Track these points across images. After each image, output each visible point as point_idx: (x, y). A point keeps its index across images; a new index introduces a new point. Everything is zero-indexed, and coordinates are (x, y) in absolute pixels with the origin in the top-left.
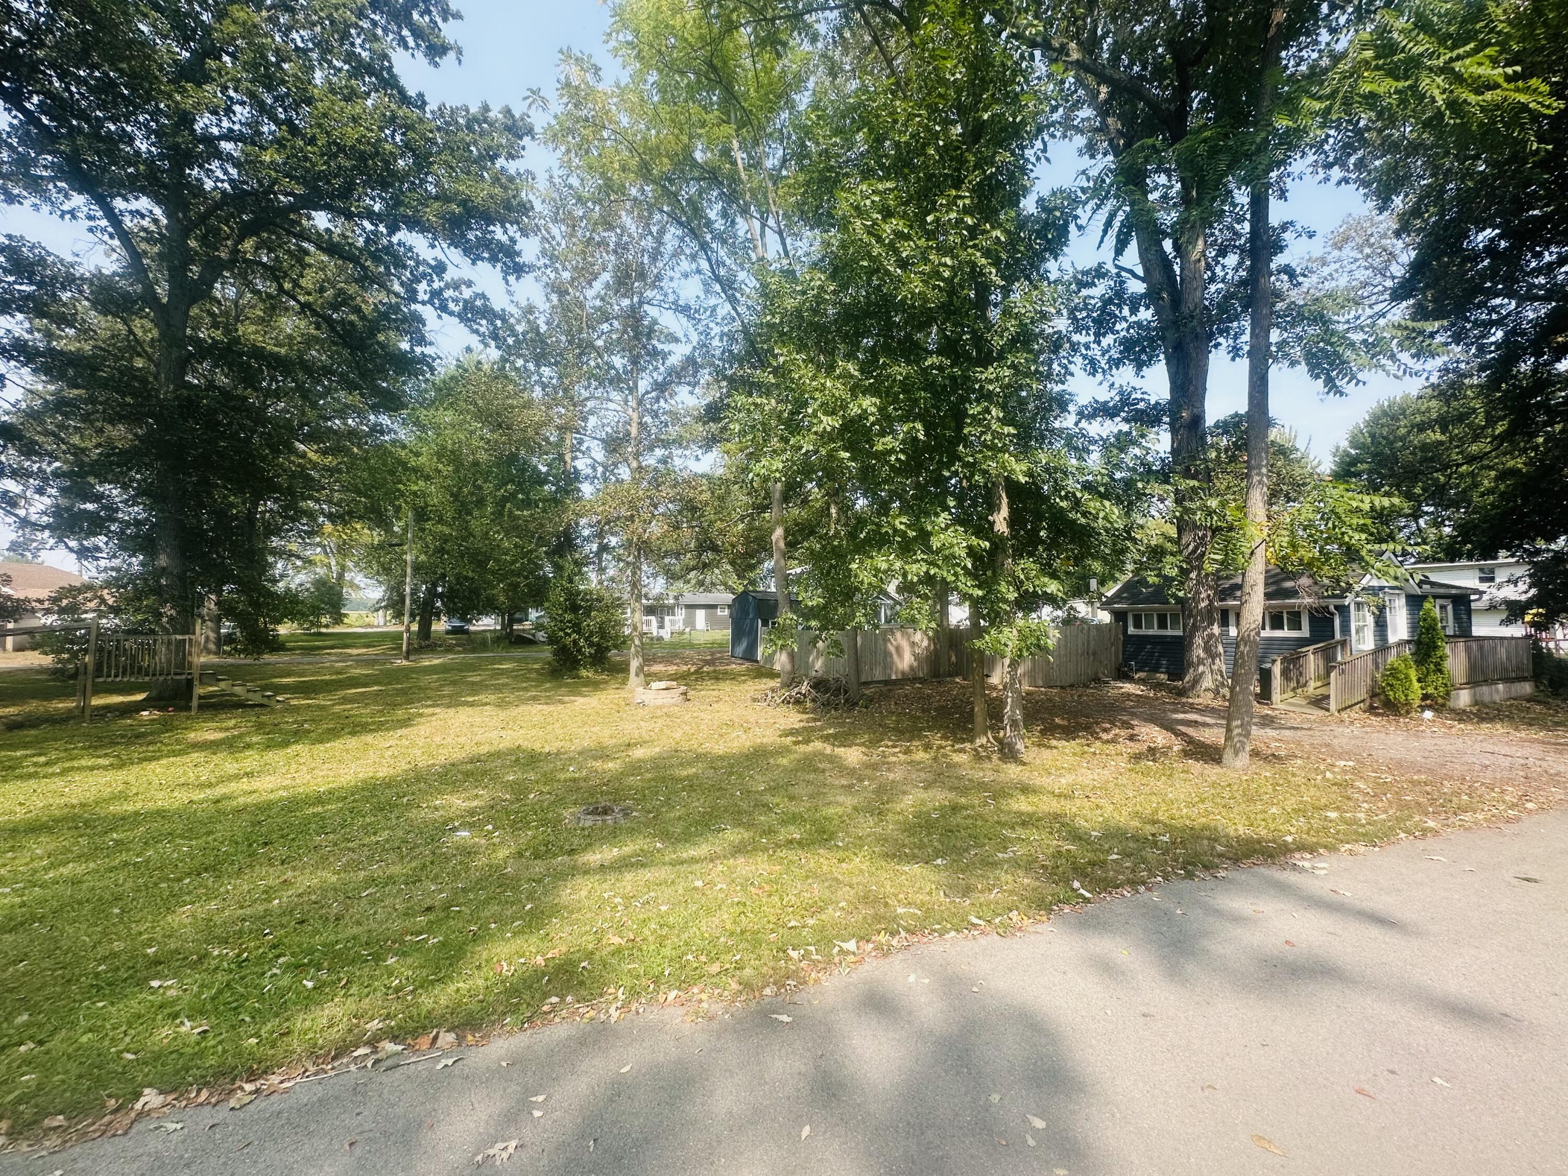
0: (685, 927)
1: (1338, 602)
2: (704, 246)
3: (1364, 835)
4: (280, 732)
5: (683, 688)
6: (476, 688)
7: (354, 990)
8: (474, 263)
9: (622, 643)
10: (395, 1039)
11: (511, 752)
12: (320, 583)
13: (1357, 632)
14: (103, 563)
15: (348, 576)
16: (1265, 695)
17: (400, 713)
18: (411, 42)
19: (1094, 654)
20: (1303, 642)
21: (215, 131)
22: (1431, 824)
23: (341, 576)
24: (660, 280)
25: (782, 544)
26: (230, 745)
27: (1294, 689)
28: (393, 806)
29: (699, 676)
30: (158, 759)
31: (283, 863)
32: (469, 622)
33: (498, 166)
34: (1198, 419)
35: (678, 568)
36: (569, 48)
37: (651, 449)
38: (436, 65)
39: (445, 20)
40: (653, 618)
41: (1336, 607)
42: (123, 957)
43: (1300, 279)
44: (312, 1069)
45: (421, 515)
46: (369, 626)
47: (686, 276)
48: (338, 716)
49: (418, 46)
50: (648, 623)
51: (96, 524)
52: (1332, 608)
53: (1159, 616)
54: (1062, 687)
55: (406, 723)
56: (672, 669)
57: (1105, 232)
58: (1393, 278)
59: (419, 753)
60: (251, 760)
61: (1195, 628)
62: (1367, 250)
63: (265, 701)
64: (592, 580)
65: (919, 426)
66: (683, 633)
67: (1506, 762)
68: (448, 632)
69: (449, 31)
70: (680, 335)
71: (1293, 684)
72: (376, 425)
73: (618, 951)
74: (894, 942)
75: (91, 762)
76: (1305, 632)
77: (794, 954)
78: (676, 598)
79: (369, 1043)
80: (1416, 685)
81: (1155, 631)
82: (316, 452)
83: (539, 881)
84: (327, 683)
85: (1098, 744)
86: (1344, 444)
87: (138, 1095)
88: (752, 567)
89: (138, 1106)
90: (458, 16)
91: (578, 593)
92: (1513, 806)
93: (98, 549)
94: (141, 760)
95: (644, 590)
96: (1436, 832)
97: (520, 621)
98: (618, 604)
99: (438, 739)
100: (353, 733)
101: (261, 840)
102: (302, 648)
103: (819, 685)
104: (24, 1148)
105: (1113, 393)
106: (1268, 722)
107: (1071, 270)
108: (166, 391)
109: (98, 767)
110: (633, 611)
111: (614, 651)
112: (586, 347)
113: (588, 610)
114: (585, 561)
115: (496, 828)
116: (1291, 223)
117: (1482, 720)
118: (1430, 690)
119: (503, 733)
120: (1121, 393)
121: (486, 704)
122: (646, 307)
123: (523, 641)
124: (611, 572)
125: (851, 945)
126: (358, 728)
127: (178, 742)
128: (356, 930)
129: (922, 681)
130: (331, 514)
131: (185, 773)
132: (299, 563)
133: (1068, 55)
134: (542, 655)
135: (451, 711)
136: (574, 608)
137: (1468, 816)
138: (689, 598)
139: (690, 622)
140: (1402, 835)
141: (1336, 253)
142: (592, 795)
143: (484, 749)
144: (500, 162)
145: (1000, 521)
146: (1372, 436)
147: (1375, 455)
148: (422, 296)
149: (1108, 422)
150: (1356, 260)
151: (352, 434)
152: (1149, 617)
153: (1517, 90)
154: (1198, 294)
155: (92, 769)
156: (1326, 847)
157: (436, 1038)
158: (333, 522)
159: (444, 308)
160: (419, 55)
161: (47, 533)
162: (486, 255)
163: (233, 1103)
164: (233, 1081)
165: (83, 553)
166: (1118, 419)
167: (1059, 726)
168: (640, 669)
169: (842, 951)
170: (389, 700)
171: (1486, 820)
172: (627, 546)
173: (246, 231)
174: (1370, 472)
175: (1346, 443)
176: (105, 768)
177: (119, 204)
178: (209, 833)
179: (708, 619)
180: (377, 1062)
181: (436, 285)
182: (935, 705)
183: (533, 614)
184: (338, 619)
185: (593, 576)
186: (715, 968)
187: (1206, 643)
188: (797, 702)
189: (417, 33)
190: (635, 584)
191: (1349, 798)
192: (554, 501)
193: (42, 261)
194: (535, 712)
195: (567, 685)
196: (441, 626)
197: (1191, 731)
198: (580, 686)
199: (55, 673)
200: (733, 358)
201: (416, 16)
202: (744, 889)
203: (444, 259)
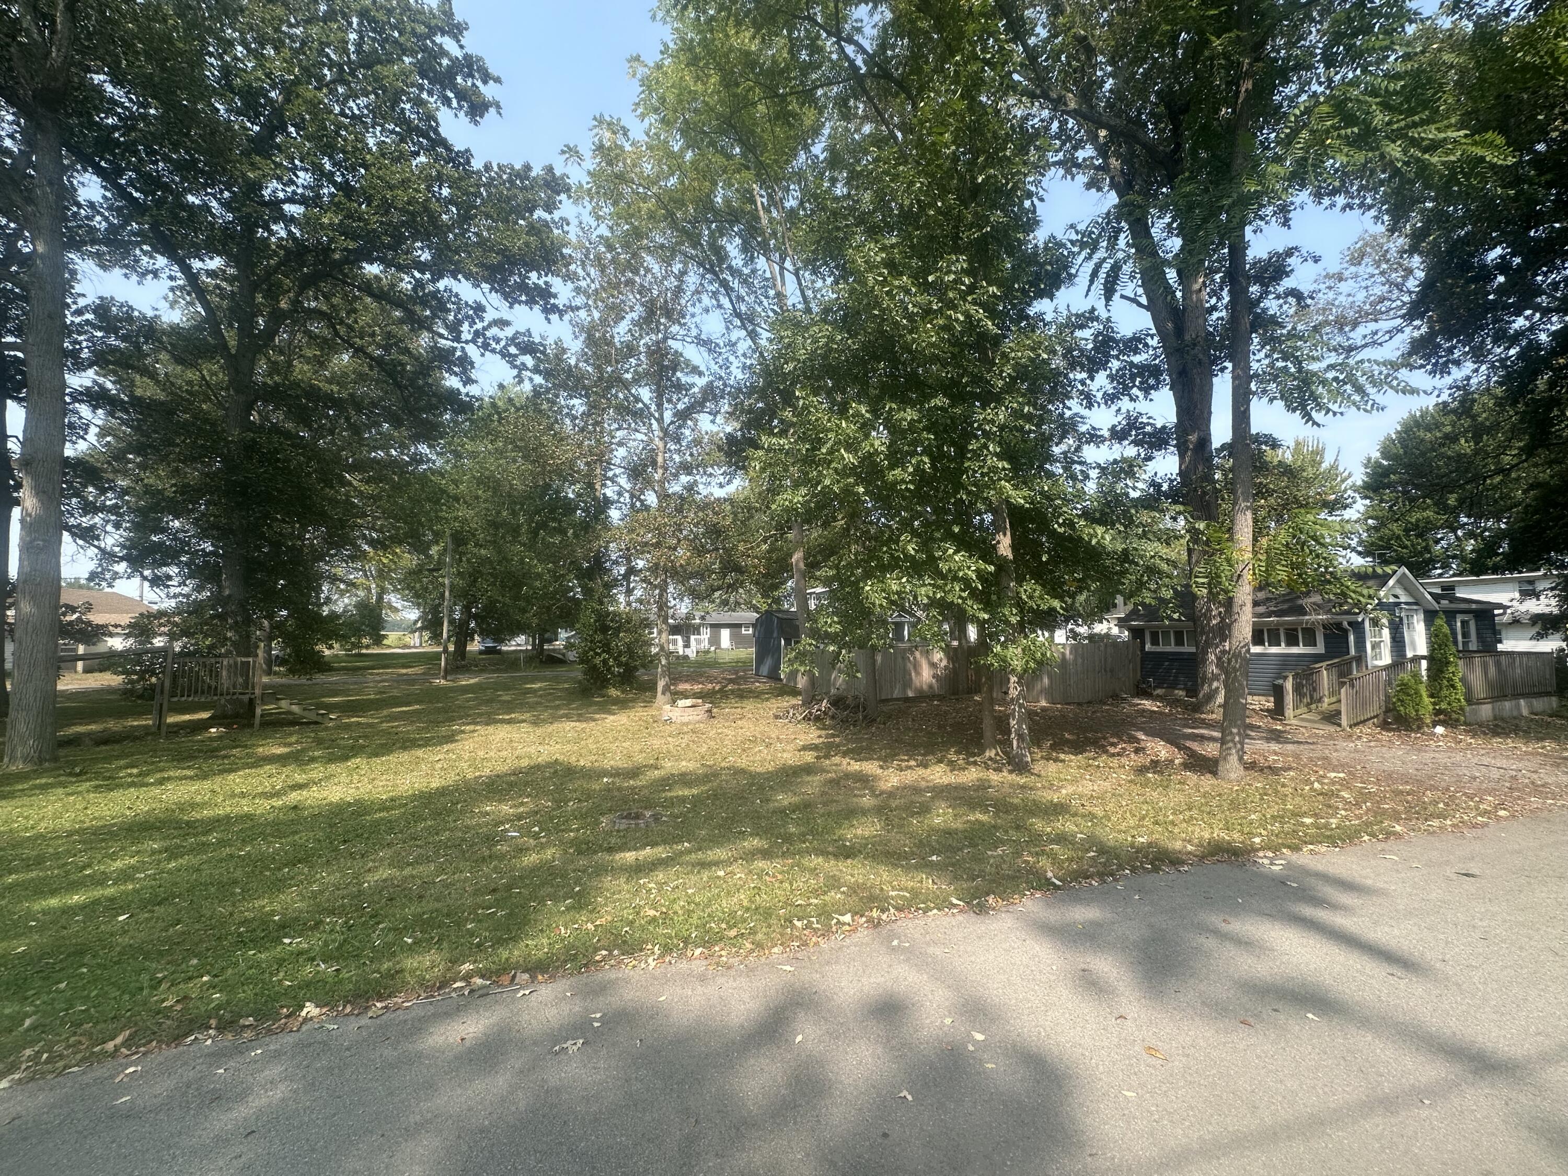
0: (708, 905)
1: (1351, 618)
2: (724, 284)
3: (1329, 837)
4: (338, 746)
5: (708, 706)
6: (510, 707)
7: (445, 945)
8: (511, 307)
9: (650, 662)
10: (483, 977)
11: (549, 765)
12: (362, 606)
13: (1373, 648)
14: (173, 590)
15: (386, 598)
16: (1278, 711)
17: (443, 730)
18: (455, 103)
19: (1112, 671)
20: (1318, 658)
21: (281, 195)
22: (1398, 828)
23: (380, 598)
24: (684, 317)
25: (802, 565)
26: (296, 759)
27: (1308, 705)
28: (450, 812)
29: (723, 694)
30: (235, 771)
31: (363, 856)
32: (501, 641)
33: (535, 216)
34: (1205, 441)
35: (703, 587)
36: (601, 115)
37: (676, 476)
38: (476, 123)
39: (485, 82)
40: (679, 638)
41: (1350, 624)
42: (256, 924)
43: (1309, 301)
44: (423, 995)
45: (459, 540)
46: (406, 646)
47: (707, 310)
48: (386, 732)
49: (461, 107)
50: (675, 642)
51: (167, 555)
52: (1345, 624)
53: (1176, 633)
54: (1079, 704)
55: (450, 738)
56: (697, 688)
57: (1092, 282)
58: (1410, 292)
59: (465, 766)
60: (317, 772)
61: (1208, 644)
62: (1384, 266)
63: (319, 719)
64: (621, 602)
65: (926, 459)
66: (708, 652)
67: (1495, 774)
68: (481, 652)
69: (488, 91)
70: (703, 368)
71: (1306, 700)
72: (415, 454)
73: (654, 920)
74: (884, 917)
75: (178, 773)
76: (1320, 649)
77: (799, 924)
78: (703, 618)
79: (464, 979)
80: (1427, 700)
81: (1172, 648)
82: (361, 481)
83: (584, 871)
84: (371, 701)
85: (1104, 757)
86: (1376, 455)
87: (302, 1007)
88: (776, 587)
89: (303, 1013)
90: (498, 80)
91: (608, 613)
92: (1484, 813)
93: (169, 578)
94: (221, 772)
95: (671, 612)
96: (1398, 836)
97: (550, 641)
98: (646, 624)
99: (481, 754)
100: (404, 748)
101: (341, 838)
102: (344, 668)
103: (837, 702)
104: (230, 1037)
105: (1120, 418)
106: (1276, 736)
107: (1065, 313)
108: (234, 434)
109: (186, 778)
110: (660, 632)
111: (642, 671)
112: (617, 381)
113: (618, 630)
114: (615, 583)
115: (541, 830)
116: (1296, 248)
117: (1496, 734)
118: (1444, 706)
119: (541, 748)
120: (1128, 417)
121: (523, 721)
122: (670, 342)
123: (554, 660)
124: (638, 593)
125: (847, 918)
126: (408, 744)
127: (249, 756)
128: (437, 905)
129: (941, 698)
130: (373, 539)
131: (261, 783)
132: (342, 586)
133: (1066, 104)
134: (572, 675)
135: (491, 729)
136: (604, 629)
137: (1436, 823)
138: (715, 618)
139: (715, 640)
140: (1366, 838)
141: (1353, 269)
142: (626, 803)
143: (525, 763)
144: (539, 213)
145: (1004, 545)
146: (1405, 447)
147: (1407, 466)
148: (466, 336)
149: (1116, 446)
150: (1373, 276)
151: (393, 463)
152: (1166, 634)
153: (1475, 143)
154: (1201, 321)
155: (181, 779)
156: (1289, 847)
157: (514, 977)
158: (375, 548)
159: (486, 346)
160: (462, 114)
161: (124, 565)
162: (524, 298)
163: (370, 1014)
164: (367, 1000)
165: (156, 582)
166: (1126, 442)
167: (1068, 741)
168: (666, 689)
169: (839, 922)
170: (432, 717)
171: (1453, 826)
172: (654, 569)
173: (306, 284)
174: (1405, 484)
175: (1378, 454)
176: (191, 778)
177: (196, 264)
178: (296, 833)
179: (733, 637)
180: (472, 991)
181: (479, 326)
182: (950, 721)
183: (563, 634)
184: (378, 640)
185: (622, 598)
186: (733, 933)
187: (1219, 659)
188: (817, 719)
189: (461, 95)
190: (662, 605)
191: (1329, 806)
192: (585, 527)
193: (129, 319)
194: (569, 728)
195: (597, 703)
196: (475, 646)
197: (1195, 746)
198: (609, 705)
199: (126, 693)
200: (752, 390)
201: (459, 80)
202: (760, 877)
203: (484, 302)
